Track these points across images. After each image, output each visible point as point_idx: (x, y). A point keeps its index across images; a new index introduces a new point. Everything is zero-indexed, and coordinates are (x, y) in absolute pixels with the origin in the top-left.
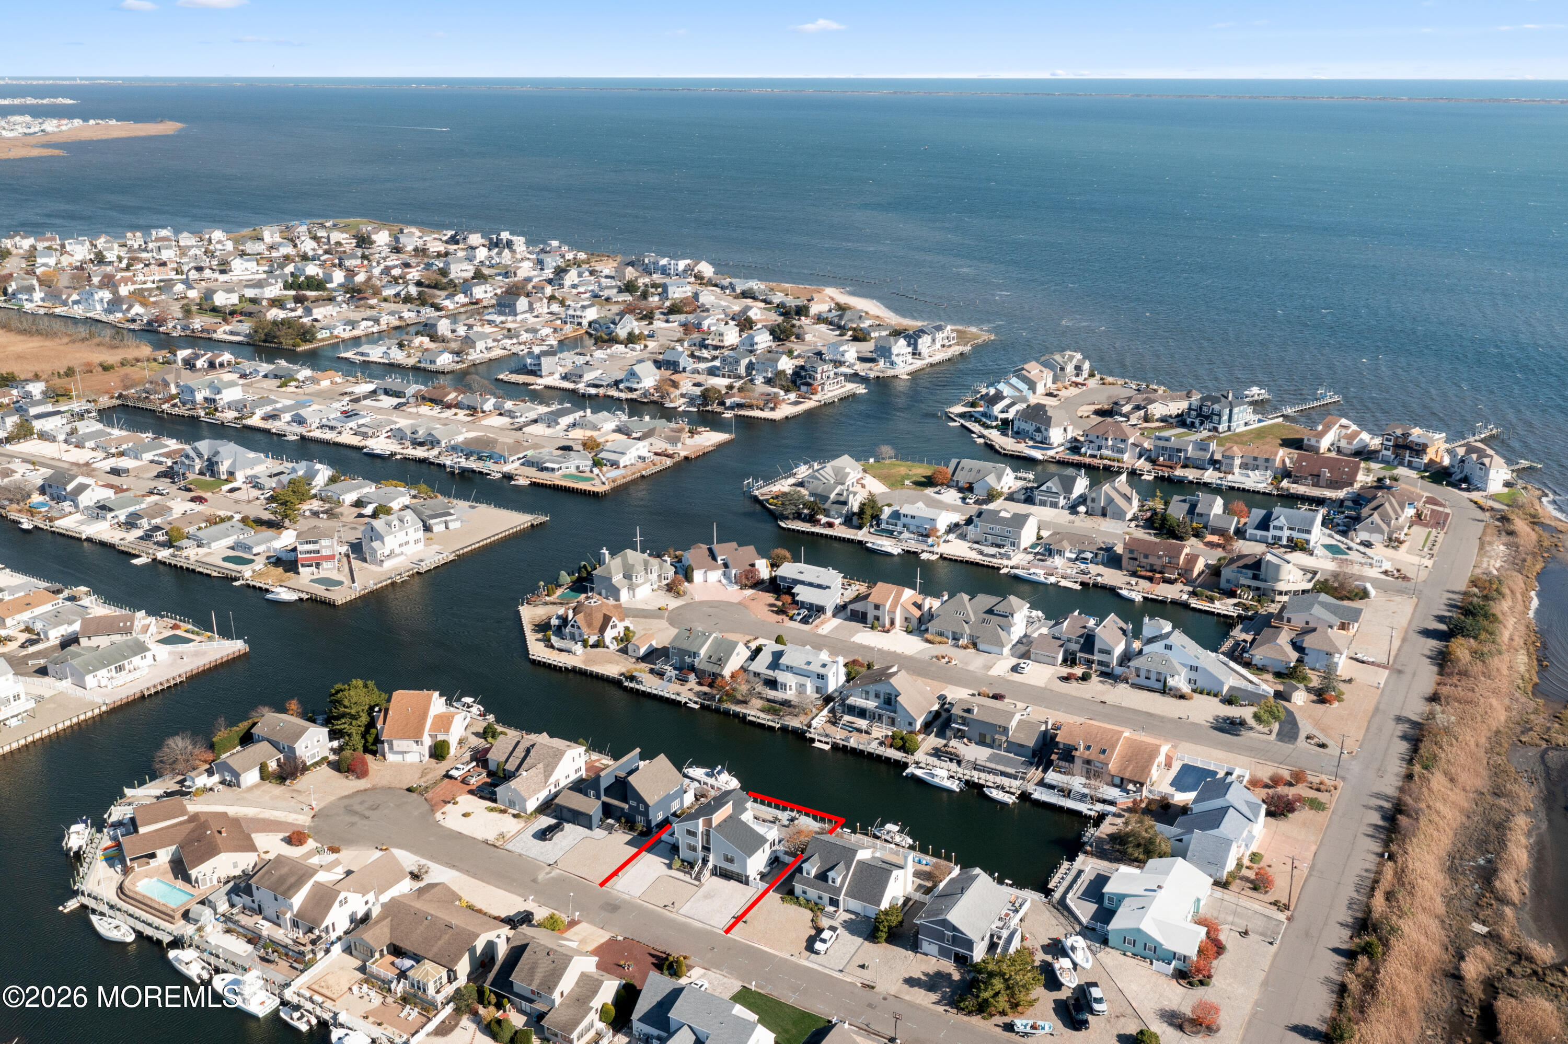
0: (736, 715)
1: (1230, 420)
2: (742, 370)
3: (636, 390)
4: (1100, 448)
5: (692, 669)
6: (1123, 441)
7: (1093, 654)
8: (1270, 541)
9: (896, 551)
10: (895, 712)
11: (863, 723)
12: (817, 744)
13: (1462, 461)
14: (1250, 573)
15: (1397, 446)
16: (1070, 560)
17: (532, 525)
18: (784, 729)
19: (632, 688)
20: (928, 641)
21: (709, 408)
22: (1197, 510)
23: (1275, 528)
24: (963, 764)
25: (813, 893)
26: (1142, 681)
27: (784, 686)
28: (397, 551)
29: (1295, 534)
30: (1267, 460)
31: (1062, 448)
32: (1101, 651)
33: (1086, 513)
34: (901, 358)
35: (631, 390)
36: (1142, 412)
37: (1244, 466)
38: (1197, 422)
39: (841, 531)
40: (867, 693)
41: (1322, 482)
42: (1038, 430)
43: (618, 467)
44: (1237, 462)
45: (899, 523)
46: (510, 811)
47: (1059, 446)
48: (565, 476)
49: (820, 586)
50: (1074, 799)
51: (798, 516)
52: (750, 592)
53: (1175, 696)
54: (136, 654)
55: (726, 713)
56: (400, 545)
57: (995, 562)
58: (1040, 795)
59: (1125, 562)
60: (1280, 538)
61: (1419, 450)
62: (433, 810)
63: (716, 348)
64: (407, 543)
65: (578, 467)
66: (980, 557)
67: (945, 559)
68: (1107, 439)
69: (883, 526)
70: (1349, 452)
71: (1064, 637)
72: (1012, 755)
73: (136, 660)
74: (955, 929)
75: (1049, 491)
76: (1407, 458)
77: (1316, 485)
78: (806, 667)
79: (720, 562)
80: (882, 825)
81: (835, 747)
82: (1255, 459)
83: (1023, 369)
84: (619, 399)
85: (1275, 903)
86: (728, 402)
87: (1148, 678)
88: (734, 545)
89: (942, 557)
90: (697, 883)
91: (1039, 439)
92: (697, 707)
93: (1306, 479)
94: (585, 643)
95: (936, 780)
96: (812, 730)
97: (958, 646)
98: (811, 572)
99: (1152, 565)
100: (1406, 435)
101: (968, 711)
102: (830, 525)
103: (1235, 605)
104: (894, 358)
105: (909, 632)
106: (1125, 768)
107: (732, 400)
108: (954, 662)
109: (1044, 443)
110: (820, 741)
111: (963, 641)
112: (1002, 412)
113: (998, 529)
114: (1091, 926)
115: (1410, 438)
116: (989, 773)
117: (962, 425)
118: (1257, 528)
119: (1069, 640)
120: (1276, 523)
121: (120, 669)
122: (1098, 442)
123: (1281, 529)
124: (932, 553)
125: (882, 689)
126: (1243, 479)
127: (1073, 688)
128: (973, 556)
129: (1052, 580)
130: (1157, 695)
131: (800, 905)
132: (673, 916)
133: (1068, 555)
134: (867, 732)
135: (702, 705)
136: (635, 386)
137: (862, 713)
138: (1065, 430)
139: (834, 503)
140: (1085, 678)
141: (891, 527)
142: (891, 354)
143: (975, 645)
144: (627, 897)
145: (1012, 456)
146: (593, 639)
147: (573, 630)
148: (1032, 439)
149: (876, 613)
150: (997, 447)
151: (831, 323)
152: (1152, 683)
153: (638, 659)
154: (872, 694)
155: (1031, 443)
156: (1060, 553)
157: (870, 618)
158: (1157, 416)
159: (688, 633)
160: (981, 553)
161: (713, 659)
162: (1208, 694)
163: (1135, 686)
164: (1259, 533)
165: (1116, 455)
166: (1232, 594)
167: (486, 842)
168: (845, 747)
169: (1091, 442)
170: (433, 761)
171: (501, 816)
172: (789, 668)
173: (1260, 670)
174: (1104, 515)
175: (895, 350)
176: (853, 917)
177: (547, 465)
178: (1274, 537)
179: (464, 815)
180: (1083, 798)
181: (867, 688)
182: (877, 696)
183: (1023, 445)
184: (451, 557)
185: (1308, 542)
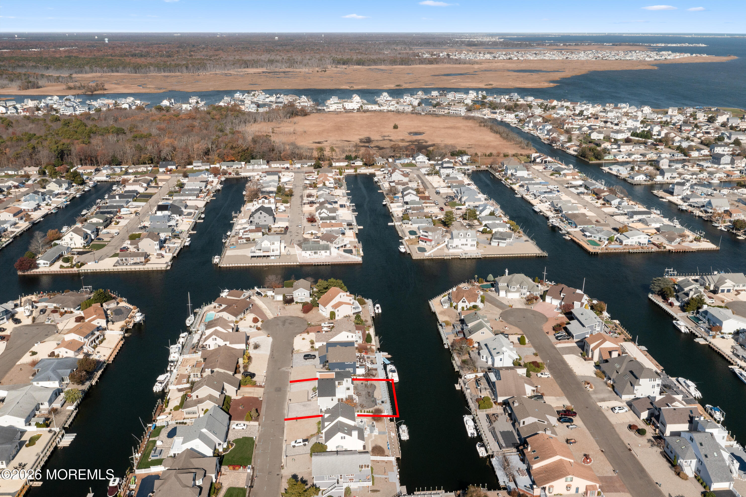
12: (456, 385)
28: (460, 246)
45: (706, 317)
51: (663, 294)
54: (323, 250)
56: (462, 245)
64: (466, 245)
65: (600, 238)
73: (323, 252)
92: (446, 348)
102: (671, 304)
121: (315, 253)
135: (448, 348)
136: (709, 210)
143: (613, 387)
177: (586, 233)
184: (480, 257)
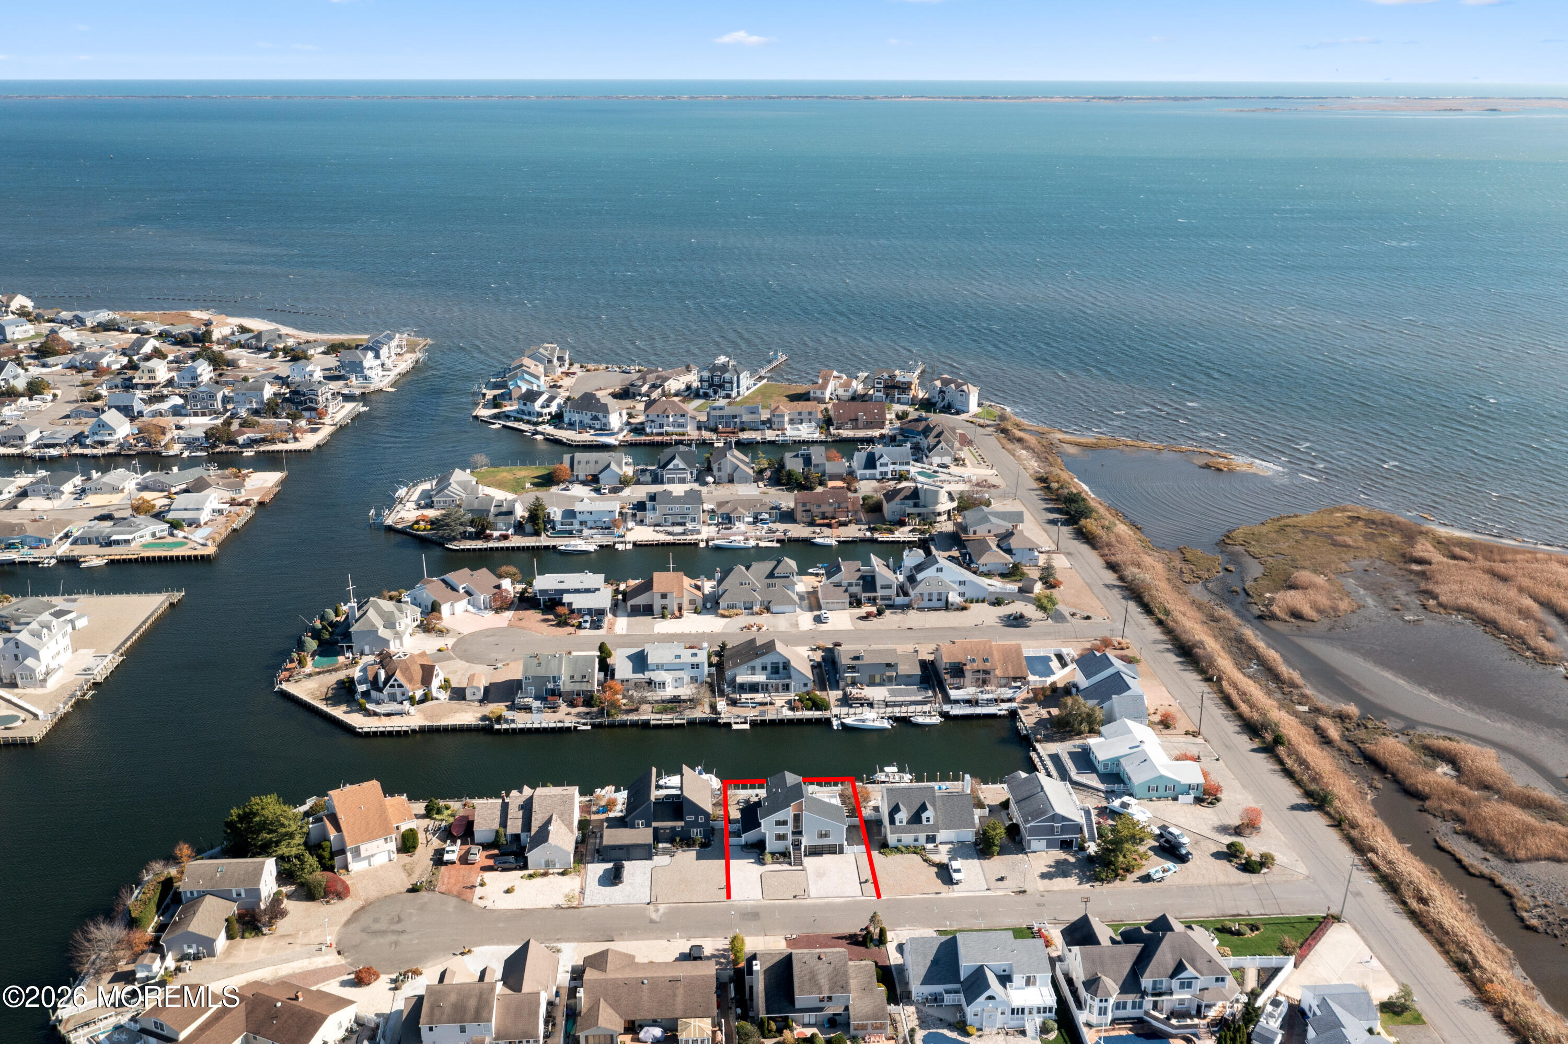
0: (634, 724)
1: (738, 387)
2: (219, 405)
3: (108, 443)
4: (661, 426)
5: (555, 693)
6: (683, 416)
7: (875, 591)
8: (878, 477)
9: (592, 548)
10: (790, 678)
11: (759, 697)
12: (735, 727)
13: (941, 391)
14: (911, 502)
15: (886, 387)
16: (749, 523)
17: (171, 604)
18: (692, 723)
19: (506, 730)
20: (723, 616)
21: (218, 450)
22: (814, 462)
23: (881, 465)
24: (876, 705)
25: (908, 838)
26: (925, 604)
27: (663, 685)
28: (52, 665)
29: (897, 467)
30: (810, 413)
31: (625, 432)
32: (883, 587)
33: (714, 483)
34: (374, 372)
35: (103, 444)
36: (660, 390)
37: (792, 421)
38: (711, 392)
39: (517, 541)
40: (753, 668)
41: (860, 425)
42: (595, 418)
43: (199, 526)
44: (787, 419)
45: (575, 521)
46: (551, 871)
47: (621, 430)
48: (146, 546)
49: (587, 591)
50: (982, 706)
51: (466, 536)
52: (509, 614)
53: (957, 609)
55: (623, 725)
56: (53, 658)
57: (689, 538)
58: (956, 711)
59: (799, 515)
60: (886, 473)
61: (905, 388)
62: (467, 901)
63: (148, 386)
64: (58, 653)
65: (154, 535)
66: (671, 538)
67: (641, 545)
68: (668, 417)
69: (559, 527)
70: (847, 398)
71: (845, 583)
72: (903, 687)
74: (1064, 819)
75: (676, 469)
76: (897, 396)
77: (856, 428)
78: (678, 661)
79: (462, 591)
80: (882, 770)
81: (754, 724)
82: (800, 414)
83: (522, 365)
84: (95, 457)
85: (1187, 733)
86: (241, 440)
87: (930, 600)
88: (466, 571)
89: (635, 544)
90: (800, 868)
91: (598, 427)
92: (589, 727)
93: (847, 423)
94: (412, 700)
95: (869, 724)
96: (722, 715)
97: (752, 614)
98: (571, 580)
99: (823, 513)
100: (892, 377)
101: (857, 658)
102: (505, 537)
103: (911, 531)
104: (366, 372)
105: (696, 611)
106: (1006, 669)
107: (245, 437)
108: (764, 629)
109: (604, 429)
110: (736, 723)
111: (756, 608)
112: (543, 407)
113: (676, 508)
114: (1109, 789)
115: (897, 379)
116: (901, 706)
117: (504, 426)
118: (865, 468)
119: (850, 585)
120: (882, 461)
122: (659, 421)
123: (886, 465)
124: (625, 543)
125: (768, 659)
126: (796, 433)
127: (874, 623)
128: (663, 538)
129: (752, 543)
130: (943, 612)
131: (902, 852)
132: (808, 901)
133: (747, 519)
134: (771, 704)
135: (594, 726)
136: (107, 438)
137: (754, 688)
138: (620, 415)
139: (496, 515)
140: (880, 613)
141: (568, 528)
142: (362, 368)
143: (768, 609)
144: (751, 902)
145: (583, 446)
146: (419, 694)
147: (392, 691)
148: (591, 428)
149: (664, 602)
150: (565, 440)
151: (249, 347)
152: (935, 603)
153: (481, 701)
154: (758, 668)
155: (592, 432)
156: (739, 519)
157: (657, 608)
158: (673, 391)
159: (536, 661)
160: (669, 533)
161: (577, 678)
162: (977, 602)
163: (921, 609)
164: (868, 472)
165: (680, 430)
166: (902, 523)
167: (559, 907)
168: (763, 722)
169: (653, 421)
170: (404, 856)
171: (545, 879)
172: (659, 667)
173: (988, 575)
174: (731, 481)
175: (366, 364)
176: (951, 846)
177: (114, 538)
178: (881, 473)
179: (508, 891)
180: (989, 702)
181: (752, 663)
182: (764, 668)
183: (588, 435)
184: (119, 658)
185: (908, 472)
